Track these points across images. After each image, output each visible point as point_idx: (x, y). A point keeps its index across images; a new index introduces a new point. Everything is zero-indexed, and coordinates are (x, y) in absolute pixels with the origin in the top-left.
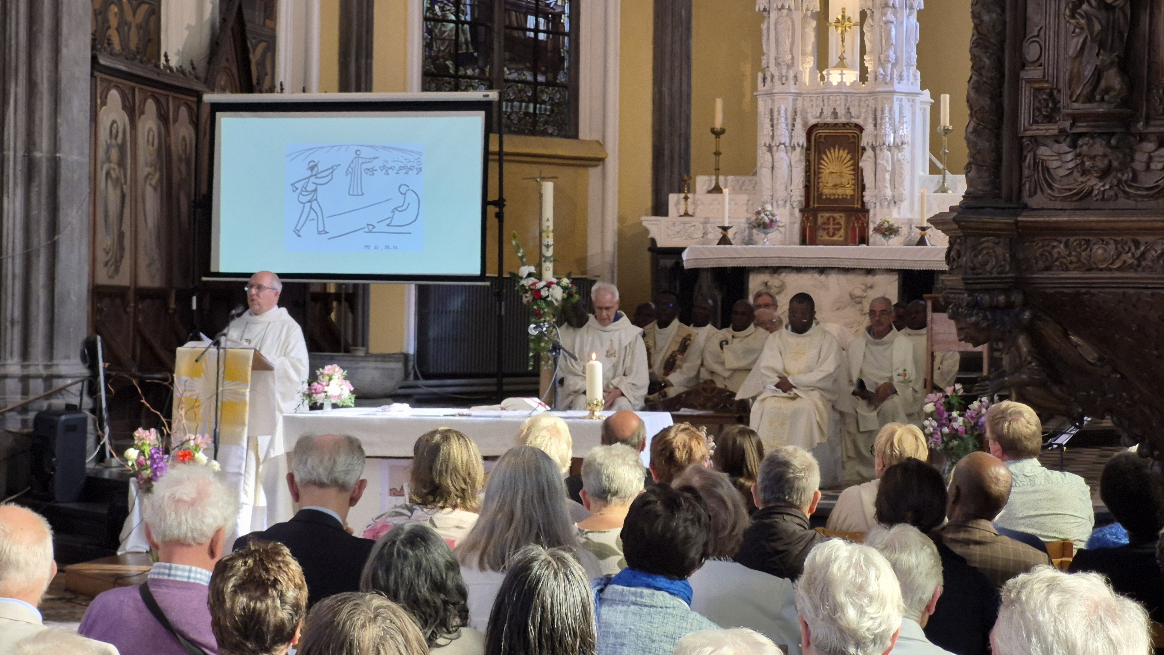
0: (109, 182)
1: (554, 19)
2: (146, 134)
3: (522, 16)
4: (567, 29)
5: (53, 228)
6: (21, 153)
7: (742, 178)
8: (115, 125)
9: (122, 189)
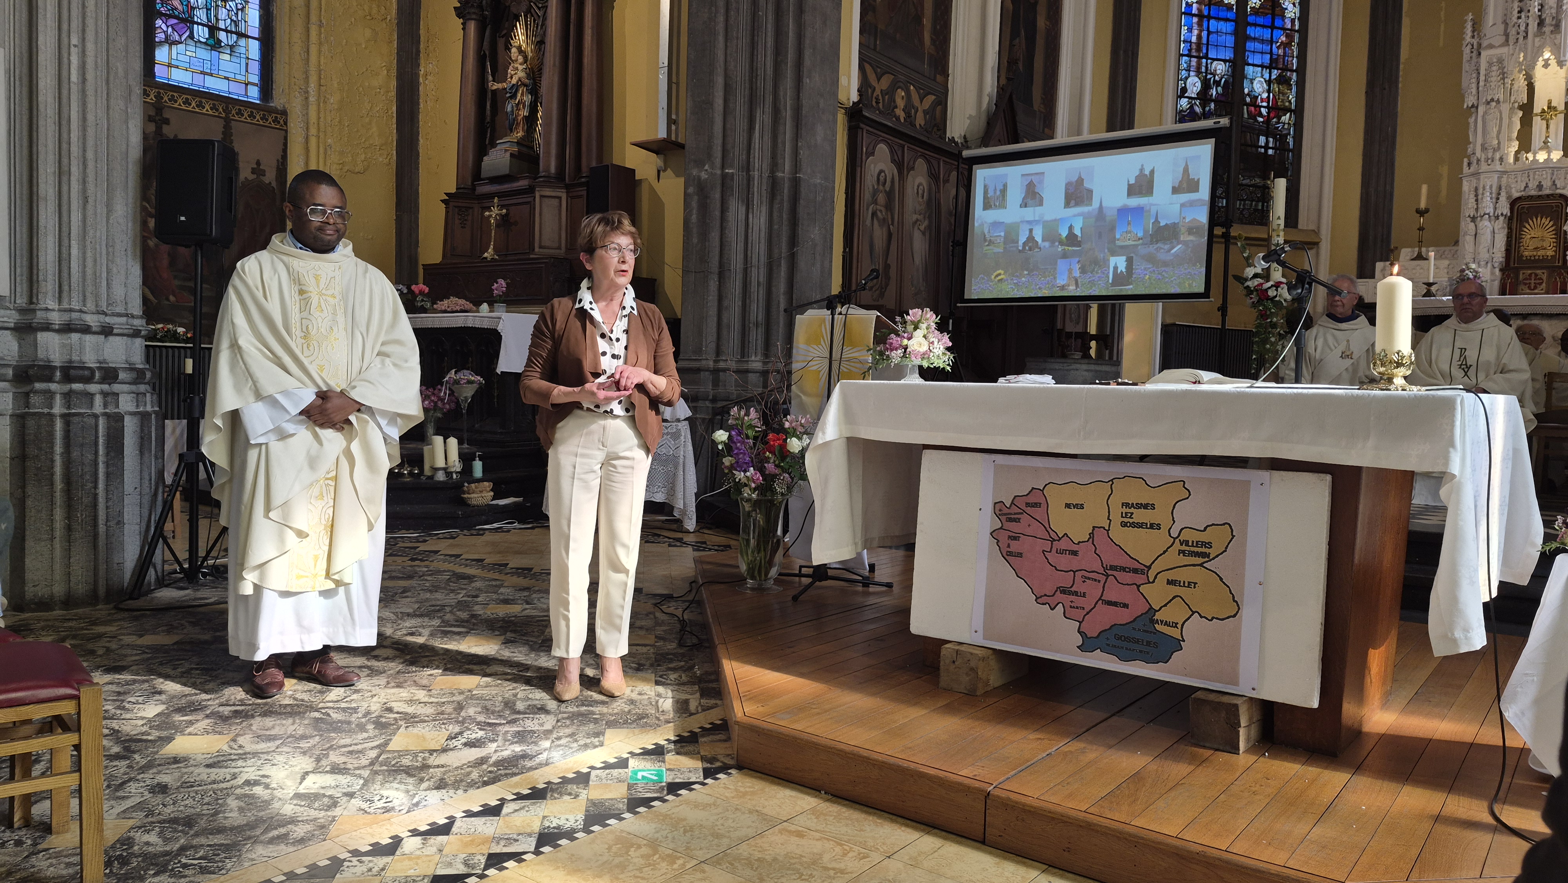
0: (875, 221)
1: (1281, 138)
2: (916, 187)
3: (1255, 136)
4: (1291, 146)
5: (793, 241)
6: (766, 175)
7: (1443, 249)
8: (883, 174)
9: (889, 228)
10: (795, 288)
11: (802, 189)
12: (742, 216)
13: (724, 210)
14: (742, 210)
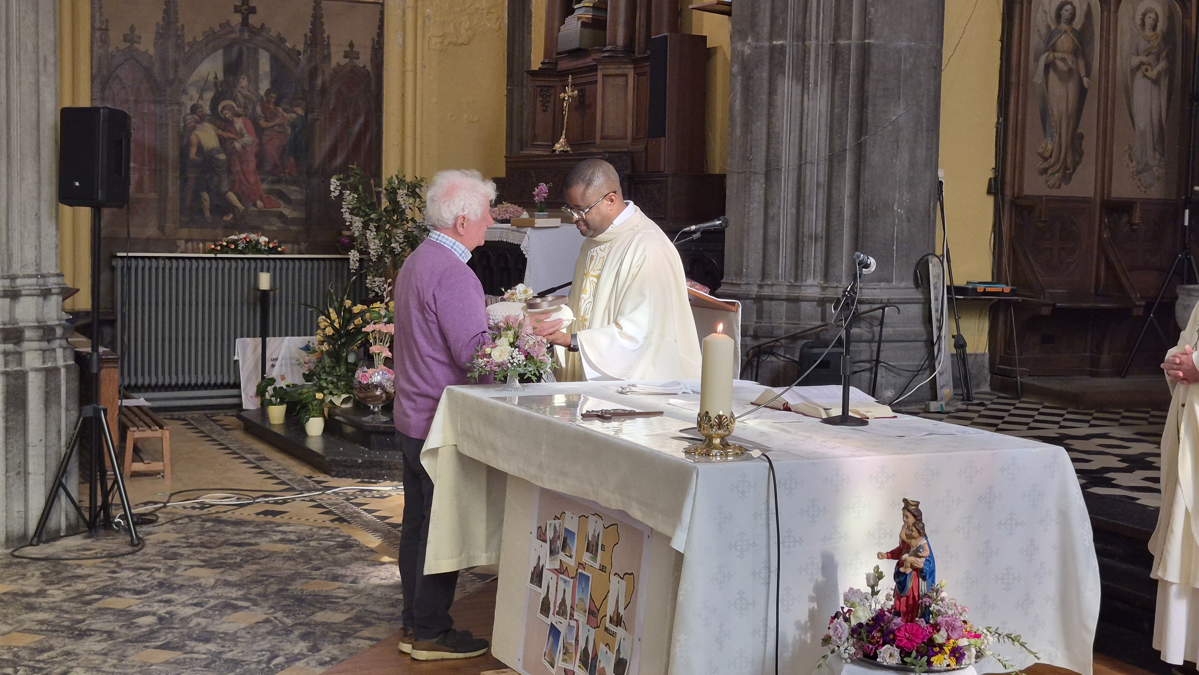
0: (1053, 75)
2: (1139, 16)
5: (862, 127)
6: (826, 43)
8: (1068, 7)
9: (1081, 82)
10: (862, 189)
11: (874, 60)
12: (796, 98)
13: (772, 92)
14: (797, 90)
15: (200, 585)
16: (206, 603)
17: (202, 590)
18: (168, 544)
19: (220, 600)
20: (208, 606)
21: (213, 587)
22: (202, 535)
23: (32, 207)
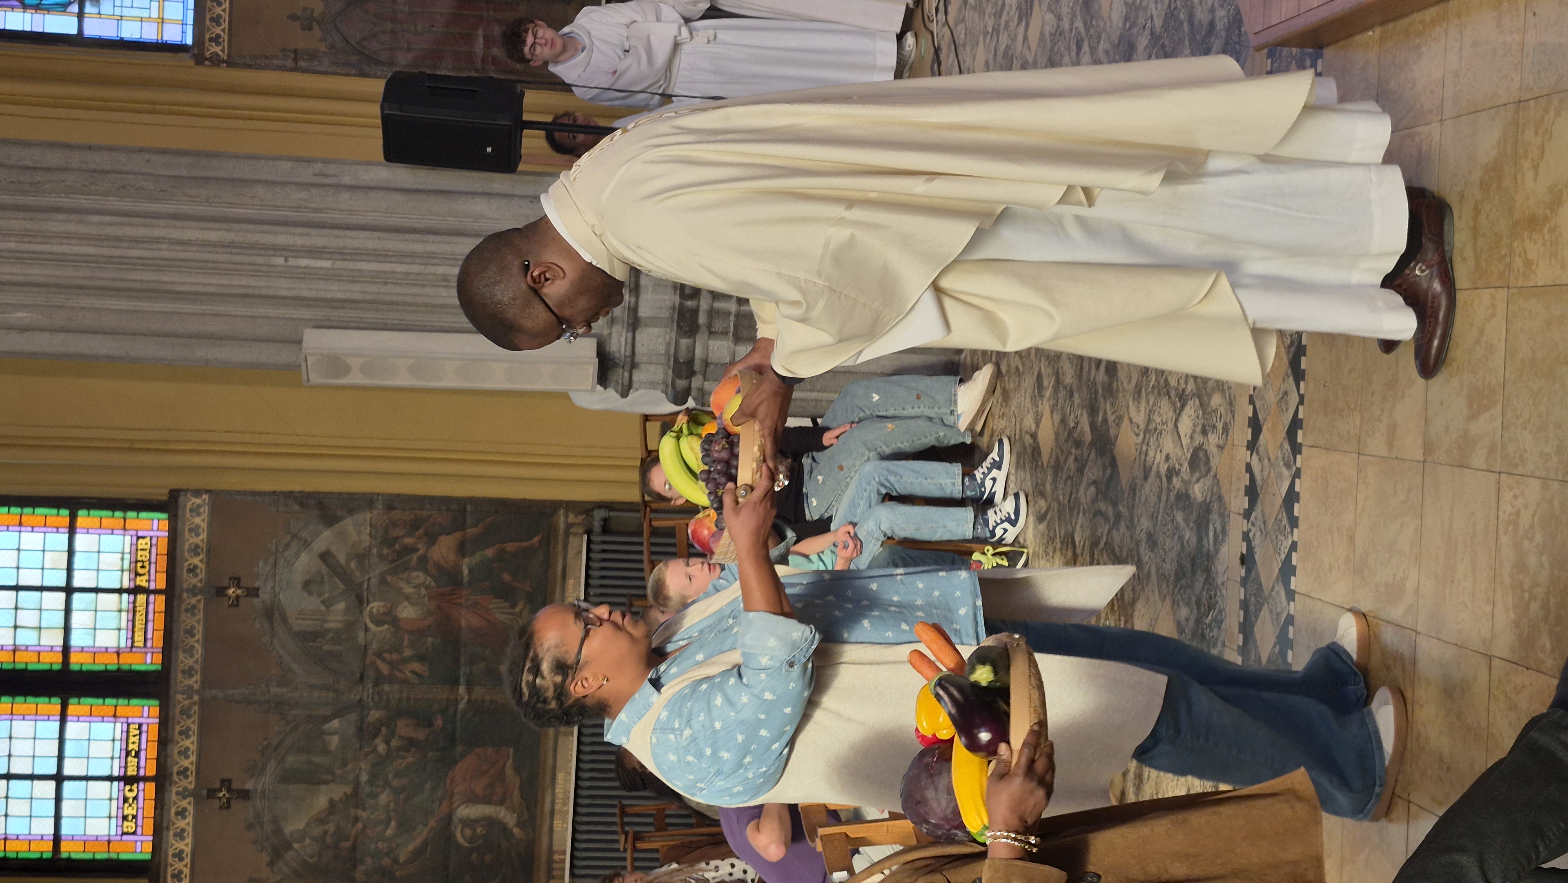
15: (1052, 35)
16: (1079, 33)
17: (1060, 34)
18: (991, 62)
19: (1078, 13)
20: (1083, 31)
21: (1059, 18)
22: (984, 13)
23: (521, 207)
